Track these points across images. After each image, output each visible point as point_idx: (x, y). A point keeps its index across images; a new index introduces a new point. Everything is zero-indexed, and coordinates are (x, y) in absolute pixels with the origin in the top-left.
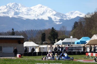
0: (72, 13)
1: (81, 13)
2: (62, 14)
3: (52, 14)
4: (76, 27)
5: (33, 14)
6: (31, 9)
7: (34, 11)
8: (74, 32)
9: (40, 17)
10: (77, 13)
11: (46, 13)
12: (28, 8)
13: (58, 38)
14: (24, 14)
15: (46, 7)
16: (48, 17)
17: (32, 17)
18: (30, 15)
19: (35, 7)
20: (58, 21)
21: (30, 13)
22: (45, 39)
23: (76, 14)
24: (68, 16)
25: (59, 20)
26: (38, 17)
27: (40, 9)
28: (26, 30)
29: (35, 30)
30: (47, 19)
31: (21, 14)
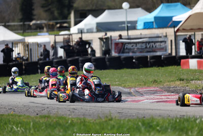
13: (75, 5)
22: (33, 9)
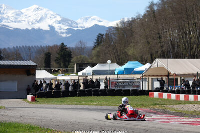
0: (87, 19)
1: (101, 20)
2: (70, 21)
3: (55, 20)
4: (101, 42)
5: (25, 21)
6: (22, 13)
7: (26, 16)
8: (98, 51)
9: (37, 26)
10: (94, 19)
11: (45, 19)
12: (17, 11)
14: (11, 21)
15: (45, 9)
16: (49, 26)
17: (23, 26)
18: (20, 22)
19: (28, 10)
20: (65, 31)
21: (19, 19)
23: (94, 21)
24: (80, 24)
25: (67, 30)
26: (33, 25)
27: (37, 12)
28: (14, 47)
29: (32, 46)
30: (48, 29)
31: (6, 20)
